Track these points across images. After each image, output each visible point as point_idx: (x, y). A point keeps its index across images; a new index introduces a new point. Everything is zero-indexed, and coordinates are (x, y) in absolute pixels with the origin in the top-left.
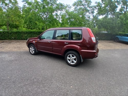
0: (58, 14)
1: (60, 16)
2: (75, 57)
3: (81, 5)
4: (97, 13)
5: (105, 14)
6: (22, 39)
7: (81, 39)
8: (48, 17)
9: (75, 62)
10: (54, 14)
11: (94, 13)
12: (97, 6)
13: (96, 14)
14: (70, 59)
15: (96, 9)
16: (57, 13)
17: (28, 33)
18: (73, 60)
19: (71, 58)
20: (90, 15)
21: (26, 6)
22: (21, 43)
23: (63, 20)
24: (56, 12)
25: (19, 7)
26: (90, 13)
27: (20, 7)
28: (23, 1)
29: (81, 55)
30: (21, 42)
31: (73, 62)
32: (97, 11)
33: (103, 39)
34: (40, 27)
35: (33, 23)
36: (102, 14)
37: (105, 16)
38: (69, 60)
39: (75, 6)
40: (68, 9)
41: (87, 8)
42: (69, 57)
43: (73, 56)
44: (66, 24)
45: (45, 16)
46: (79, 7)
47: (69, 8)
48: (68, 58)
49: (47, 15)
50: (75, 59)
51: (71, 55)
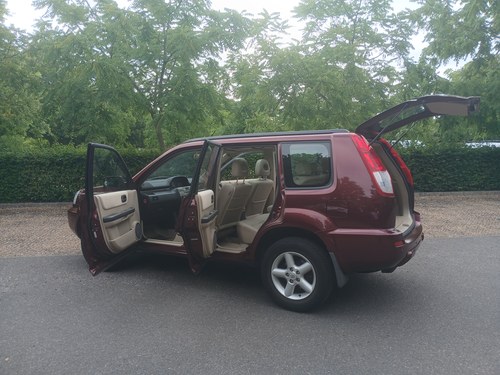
0: (221, 64)
1: (228, 71)
2: (307, 265)
3: (338, 14)
4: (426, 45)
5: (469, 49)
6: (26, 199)
7: (326, 182)
8: (165, 77)
9: (310, 287)
10: (198, 62)
11: (411, 50)
12: (427, 13)
13: (426, 52)
14: (287, 274)
15: (421, 24)
16: (217, 59)
17: (60, 164)
18: (298, 280)
19: (291, 269)
20: (389, 58)
21: (49, 25)
22: (21, 218)
23: (244, 92)
24: (211, 56)
25: (18, 30)
26: (390, 48)
27: (24, 31)
28: (39, 5)
29: (331, 254)
30: (22, 212)
31: (299, 290)
32: (429, 37)
33: (476, 183)
34: (120, 130)
35: (93, 113)
36: (458, 53)
37: (469, 59)
38: (283, 282)
39: (309, 20)
40: (269, 33)
41: (373, 27)
42: (283, 265)
43: (298, 262)
44: (262, 109)
45: (150, 75)
46: (329, 20)
47: (277, 27)
48: (276, 271)
49: (163, 69)
50: (308, 276)
51: (289, 257)
